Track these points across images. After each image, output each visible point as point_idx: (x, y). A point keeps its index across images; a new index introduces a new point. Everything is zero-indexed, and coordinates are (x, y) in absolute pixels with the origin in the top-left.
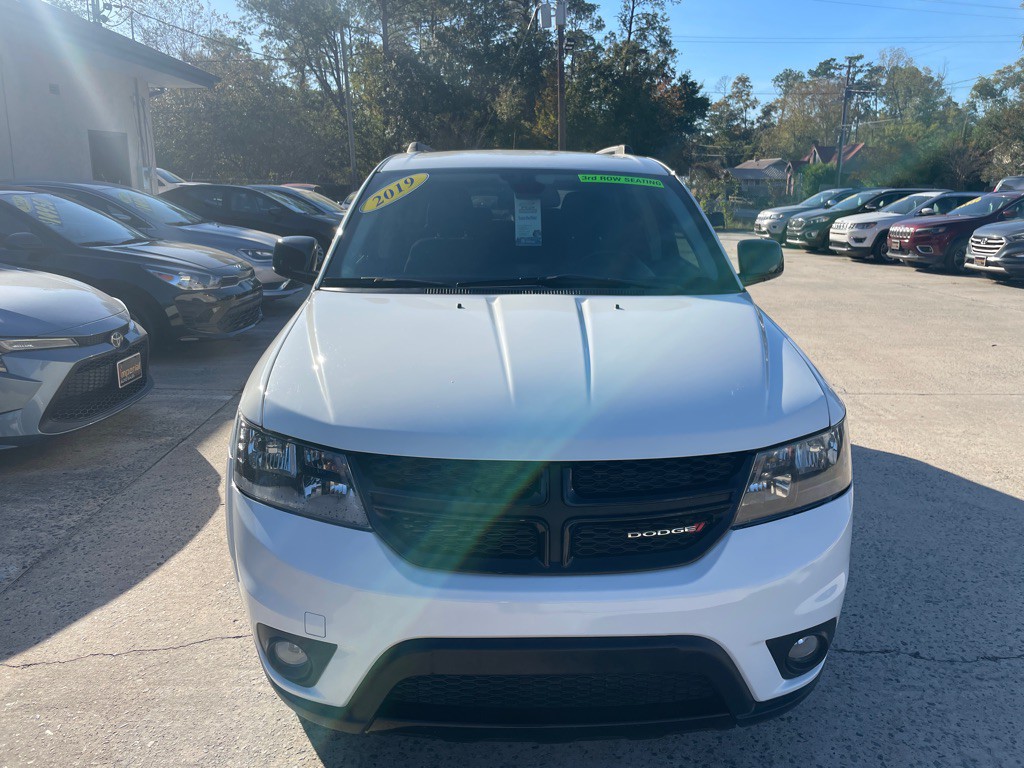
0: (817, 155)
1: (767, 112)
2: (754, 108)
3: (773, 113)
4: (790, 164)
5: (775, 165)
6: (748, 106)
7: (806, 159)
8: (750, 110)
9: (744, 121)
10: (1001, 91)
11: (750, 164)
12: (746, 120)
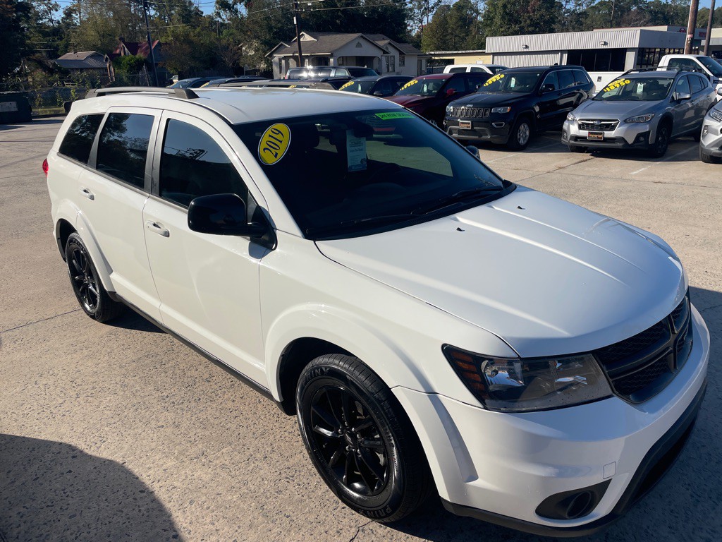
0: (126, 49)
1: (69, 13)
2: (57, 10)
3: (74, 15)
4: (106, 56)
5: (92, 56)
6: (51, 9)
7: (118, 52)
8: (53, 12)
9: (51, 20)
10: (233, 5)
11: (70, 56)
12: (53, 20)
